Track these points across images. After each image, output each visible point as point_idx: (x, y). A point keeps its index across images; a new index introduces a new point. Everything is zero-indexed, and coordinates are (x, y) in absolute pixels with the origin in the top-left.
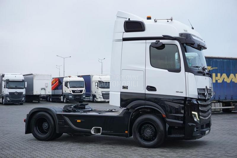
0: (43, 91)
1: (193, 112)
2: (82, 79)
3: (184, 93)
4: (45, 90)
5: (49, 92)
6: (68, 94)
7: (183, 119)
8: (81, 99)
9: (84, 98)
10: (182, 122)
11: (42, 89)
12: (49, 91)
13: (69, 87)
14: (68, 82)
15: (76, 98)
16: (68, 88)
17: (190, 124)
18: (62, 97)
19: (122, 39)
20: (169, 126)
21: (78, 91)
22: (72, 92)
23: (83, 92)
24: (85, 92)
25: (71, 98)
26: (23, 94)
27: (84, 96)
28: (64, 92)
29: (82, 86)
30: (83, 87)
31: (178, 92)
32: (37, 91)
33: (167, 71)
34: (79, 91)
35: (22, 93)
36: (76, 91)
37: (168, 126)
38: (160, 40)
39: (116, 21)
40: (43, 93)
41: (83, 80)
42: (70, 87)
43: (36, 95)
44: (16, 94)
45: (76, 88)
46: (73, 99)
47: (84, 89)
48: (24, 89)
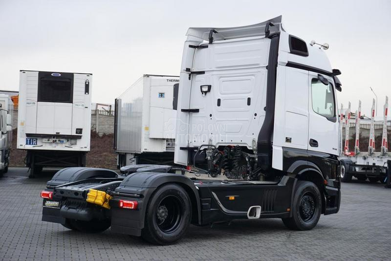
3: (338, 150)
19: (287, 62)
31: (334, 149)
33: (326, 119)
37: (326, 196)
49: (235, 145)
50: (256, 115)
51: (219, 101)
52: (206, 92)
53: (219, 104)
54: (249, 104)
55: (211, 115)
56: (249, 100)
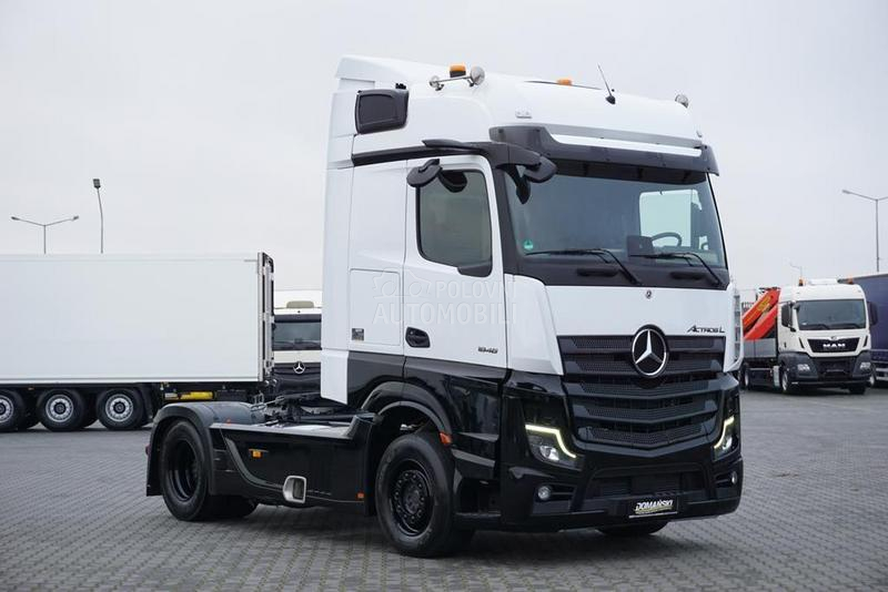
1: (529, 427)
2: (856, 292)
3: (502, 352)
6: (792, 355)
7: (496, 451)
8: (850, 379)
9: (867, 372)
10: (491, 463)
13: (796, 326)
14: (792, 305)
15: (830, 374)
16: (793, 330)
17: (519, 472)
18: (776, 368)
19: (350, 158)
20: (461, 477)
21: (836, 342)
22: (808, 349)
23: (860, 348)
24: (868, 347)
25: (805, 373)
27: (865, 365)
28: (781, 346)
29: (857, 322)
30: (858, 327)
31: (485, 350)
33: (454, 270)
34: (841, 341)
36: (827, 342)
37: (458, 478)
38: (441, 158)
39: (335, 95)
41: (861, 295)
42: (802, 328)
45: (828, 328)
46: (817, 377)
47: (863, 334)
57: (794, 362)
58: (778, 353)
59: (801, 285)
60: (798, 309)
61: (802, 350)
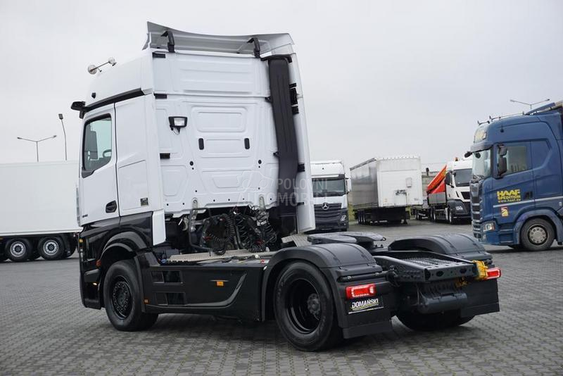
0: (401, 196)
4: (405, 193)
5: (415, 199)
6: (453, 201)
11: (398, 193)
12: (416, 197)
13: (454, 185)
14: (451, 172)
16: (453, 187)
18: (446, 209)
22: (461, 197)
25: (459, 212)
26: (342, 207)
28: (448, 196)
32: (387, 199)
35: (339, 205)
40: (400, 202)
42: (457, 185)
43: (384, 208)
44: (326, 208)
48: (345, 196)
49: (234, 206)
50: (260, 162)
51: (201, 141)
52: (179, 128)
53: (202, 147)
54: (247, 146)
55: (192, 163)
56: (247, 141)
57: (454, 205)
58: (447, 200)
59: (457, 160)
60: (455, 175)
61: (458, 198)
